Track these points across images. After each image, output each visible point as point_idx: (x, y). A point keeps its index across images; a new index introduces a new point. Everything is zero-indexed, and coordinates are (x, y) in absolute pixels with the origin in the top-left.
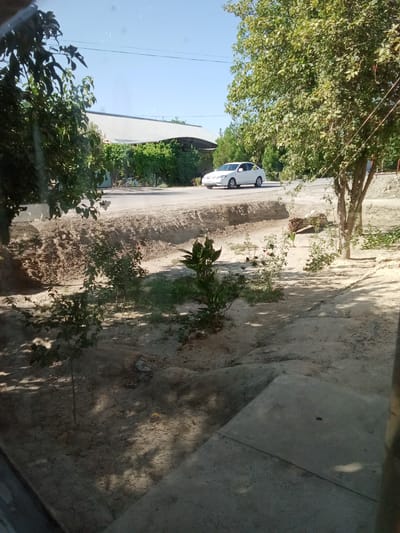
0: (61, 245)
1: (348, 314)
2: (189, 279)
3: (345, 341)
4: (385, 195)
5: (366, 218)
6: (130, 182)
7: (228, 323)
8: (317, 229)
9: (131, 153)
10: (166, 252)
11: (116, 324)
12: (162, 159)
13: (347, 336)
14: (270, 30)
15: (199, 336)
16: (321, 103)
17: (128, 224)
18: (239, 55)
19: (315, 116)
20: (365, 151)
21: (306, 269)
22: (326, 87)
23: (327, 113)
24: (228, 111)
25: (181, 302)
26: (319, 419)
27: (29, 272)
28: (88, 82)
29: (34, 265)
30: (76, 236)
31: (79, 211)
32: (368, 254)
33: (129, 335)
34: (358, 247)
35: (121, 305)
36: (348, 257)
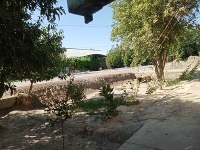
0: (53, 91)
1: (167, 104)
2: (102, 100)
3: (169, 112)
4: (171, 69)
5: (166, 76)
6: (76, 71)
7: (120, 113)
8: (148, 81)
9: (76, 61)
10: (92, 92)
11: (76, 117)
12: (87, 62)
13: (169, 110)
14: (124, 11)
15: (109, 118)
16: (145, 32)
17: (77, 83)
18: (114, 20)
19: (144, 37)
20: (163, 49)
21: (146, 94)
22: (146, 27)
23: (148, 36)
24: (111, 40)
25: (100, 107)
26: (166, 134)
27: (41, 101)
28: (61, 31)
29: (43, 99)
30: (58, 88)
31: (59, 77)
32: (169, 88)
33: (82, 120)
34: (165, 86)
35: (77, 110)
36: (161, 89)
